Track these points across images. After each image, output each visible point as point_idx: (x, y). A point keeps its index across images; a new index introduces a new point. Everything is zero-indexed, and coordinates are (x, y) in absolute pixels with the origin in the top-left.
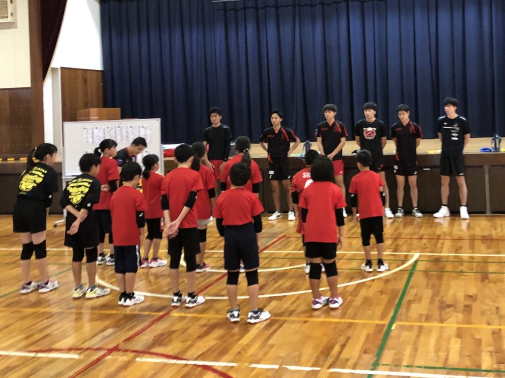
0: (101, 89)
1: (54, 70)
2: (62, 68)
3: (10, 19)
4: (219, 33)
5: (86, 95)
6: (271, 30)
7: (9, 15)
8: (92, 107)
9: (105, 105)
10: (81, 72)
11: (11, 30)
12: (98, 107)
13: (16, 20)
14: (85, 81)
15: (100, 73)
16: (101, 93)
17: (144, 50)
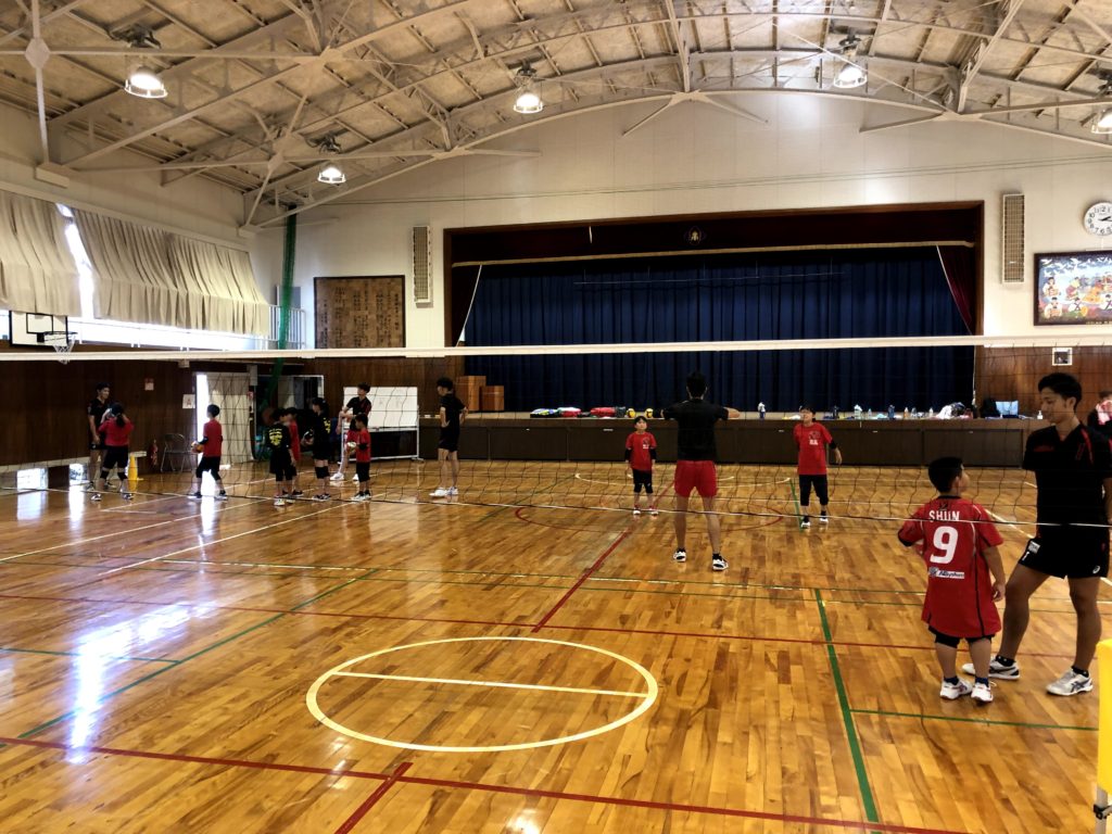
3: (428, 301)
4: (578, 311)
6: (626, 307)
7: (428, 297)
11: (427, 309)
13: (432, 302)
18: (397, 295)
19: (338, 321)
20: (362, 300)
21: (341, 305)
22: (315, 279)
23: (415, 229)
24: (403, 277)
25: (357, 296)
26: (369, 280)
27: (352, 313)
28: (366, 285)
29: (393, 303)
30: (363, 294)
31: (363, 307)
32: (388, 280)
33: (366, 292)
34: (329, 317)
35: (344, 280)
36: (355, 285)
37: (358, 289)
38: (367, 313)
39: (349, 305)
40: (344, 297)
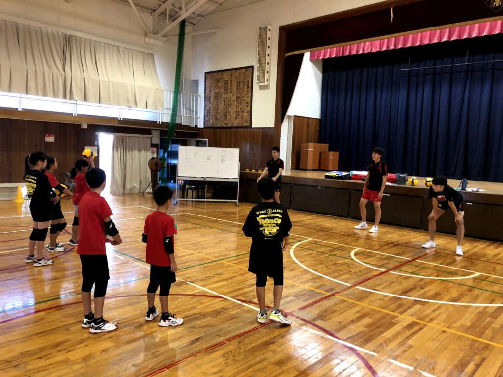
0: (318, 131)
1: (290, 117)
2: (294, 116)
3: (266, 83)
5: (308, 135)
7: (266, 81)
8: (311, 142)
9: (320, 142)
10: (306, 119)
11: (266, 90)
12: (315, 142)
13: (269, 84)
14: (308, 125)
15: (318, 121)
16: (318, 133)
17: (348, 106)
18: (248, 81)
19: (215, 102)
20: (229, 86)
21: (218, 91)
22: (206, 73)
23: (261, 29)
24: (252, 67)
25: (226, 83)
26: (234, 71)
27: (223, 96)
28: (232, 75)
29: (246, 87)
30: (229, 83)
31: (229, 91)
32: (244, 70)
33: (231, 81)
34: (212, 99)
35: (220, 73)
36: (226, 76)
37: (227, 79)
38: (231, 95)
39: (222, 90)
40: (220, 85)
